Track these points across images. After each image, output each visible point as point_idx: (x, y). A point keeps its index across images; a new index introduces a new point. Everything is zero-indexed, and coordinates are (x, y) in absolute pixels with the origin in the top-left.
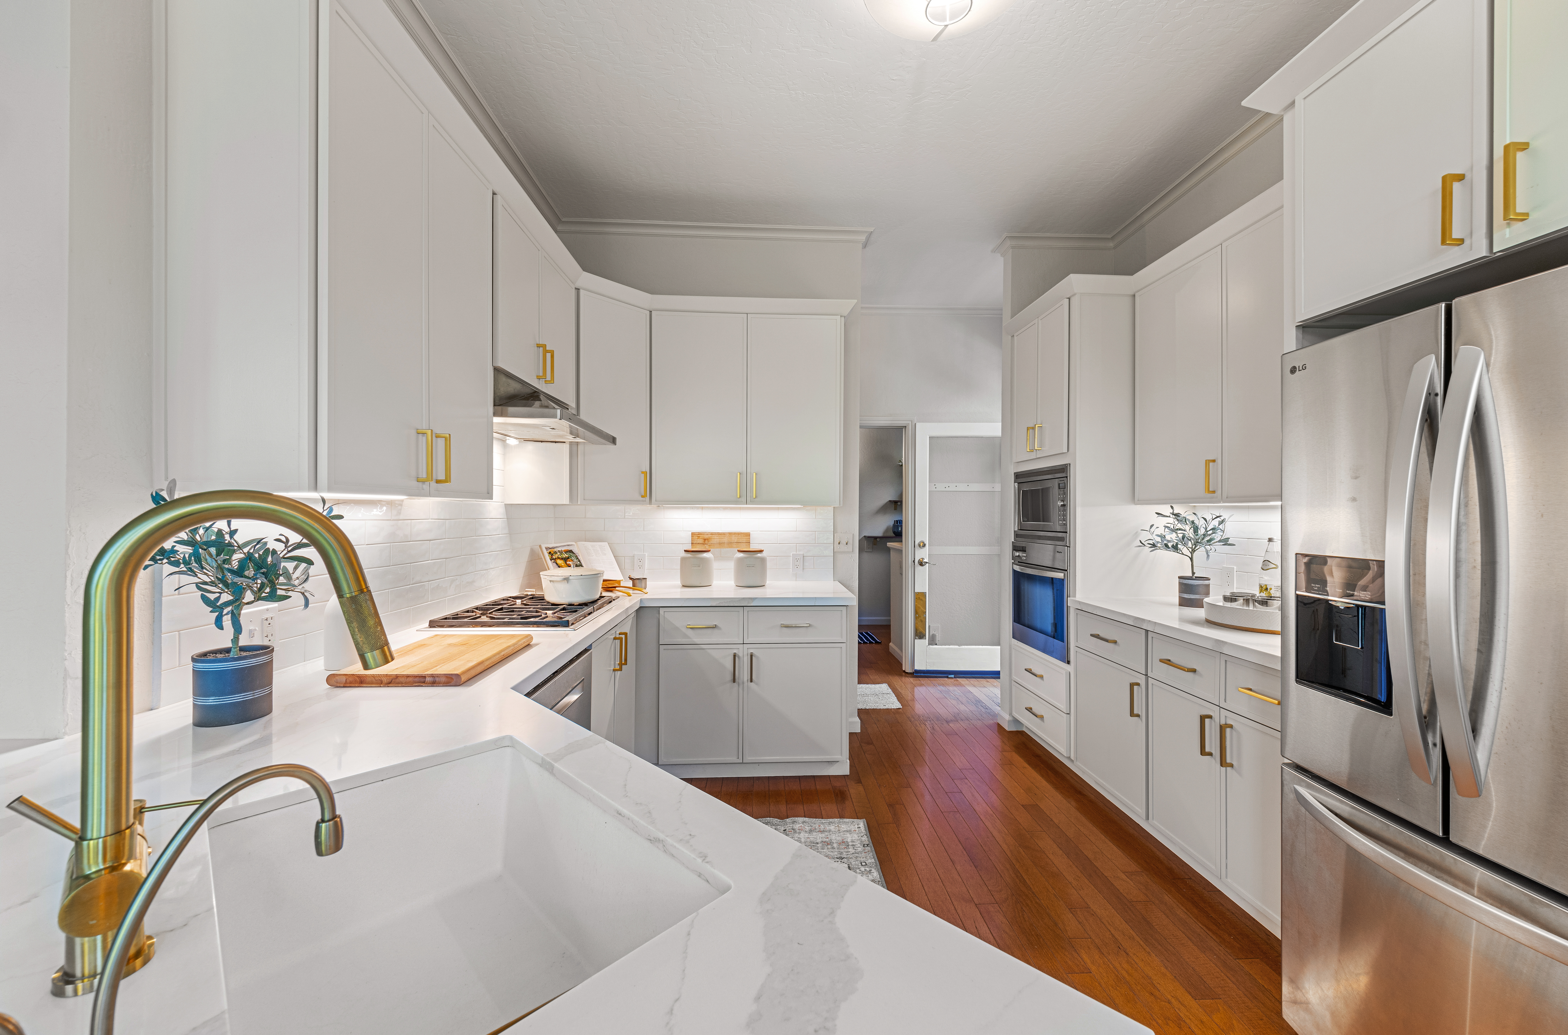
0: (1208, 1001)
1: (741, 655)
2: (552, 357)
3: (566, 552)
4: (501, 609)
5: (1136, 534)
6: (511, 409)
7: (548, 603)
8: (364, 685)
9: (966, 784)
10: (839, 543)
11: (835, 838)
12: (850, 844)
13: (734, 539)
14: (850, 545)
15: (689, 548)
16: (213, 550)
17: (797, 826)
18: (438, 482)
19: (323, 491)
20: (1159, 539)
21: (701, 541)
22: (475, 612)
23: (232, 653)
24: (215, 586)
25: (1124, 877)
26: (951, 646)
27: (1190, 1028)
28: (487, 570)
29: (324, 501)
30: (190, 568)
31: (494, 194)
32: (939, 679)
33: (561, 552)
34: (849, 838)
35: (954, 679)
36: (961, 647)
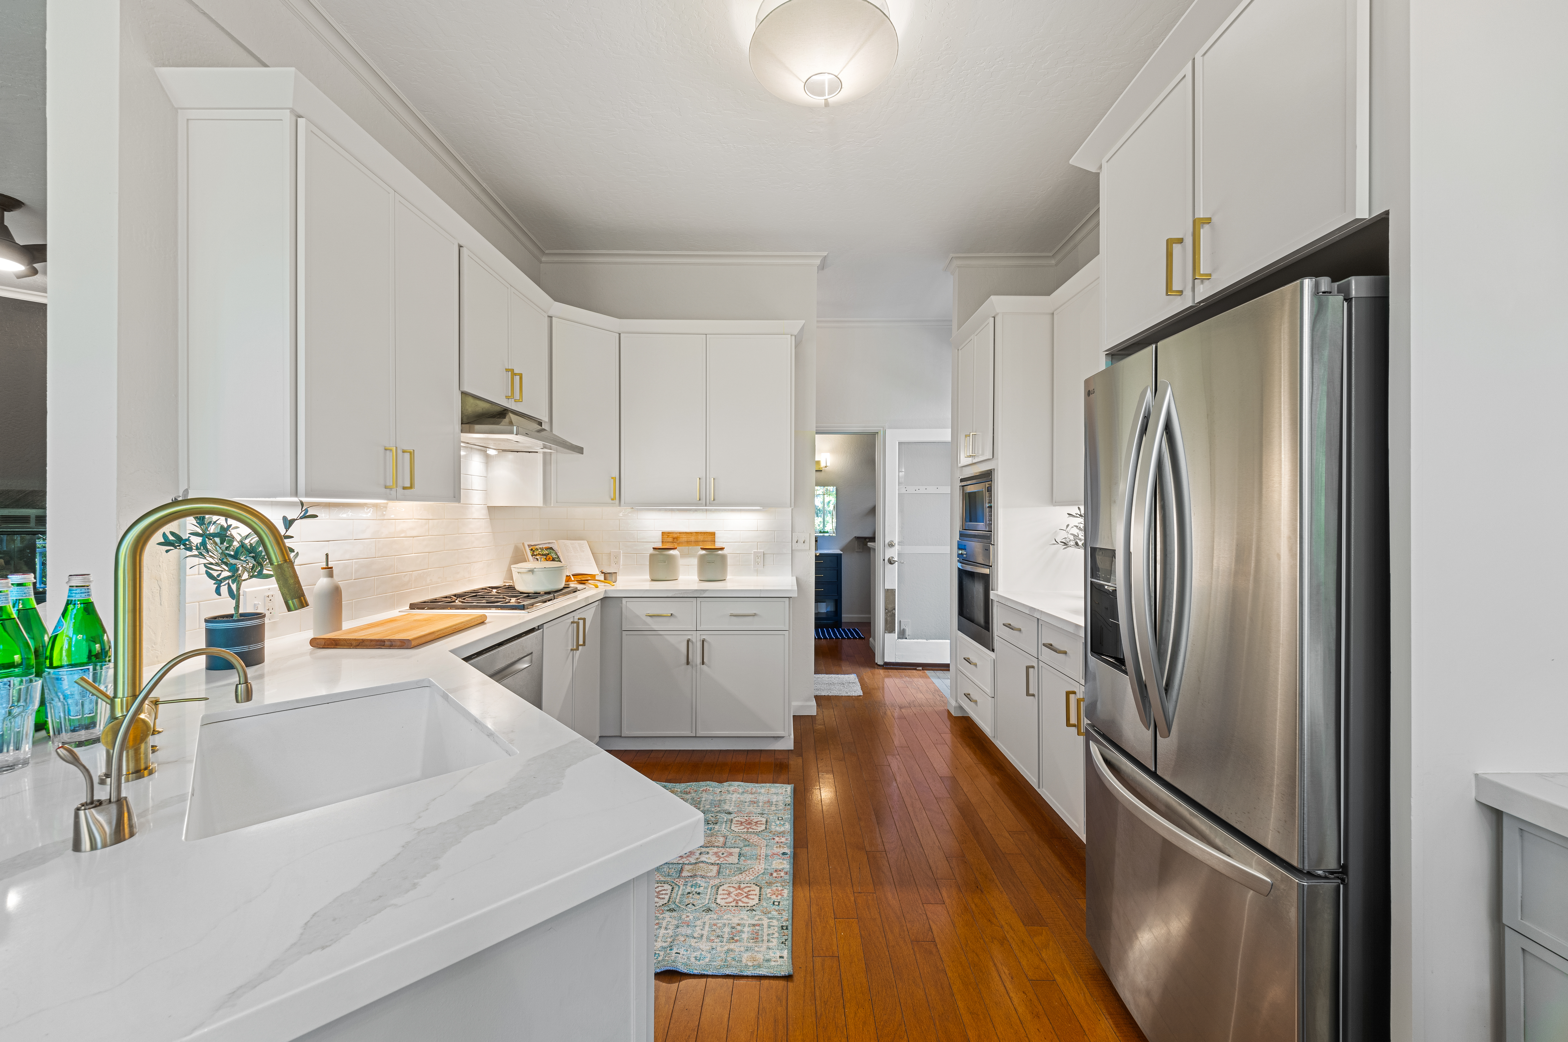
0: (1036, 927)
1: (694, 640)
2: (521, 379)
3: (547, 549)
4: (476, 596)
5: (1056, 533)
6: (477, 427)
7: (519, 591)
8: (338, 647)
9: (897, 759)
10: (797, 542)
11: (762, 798)
12: (774, 803)
13: (701, 538)
14: (807, 544)
15: (660, 545)
16: (217, 540)
17: (732, 789)
18: (404, 488)
19: (302, 497)
20: (1072, 538)
21: (670, 540)
22: (452, 598)
23: (234, 617)
24: (219, 566)
25: (1007, 835)
26: (919, 640)
27: (1010, 945)
28: (470, 563)
29: (302, 504)
30: (201, 553)
31: (460, 246)
32: (907, 671)
33: (542, 549)
34: (774, 799)
35: (922, 671)
36: (929, 641)
